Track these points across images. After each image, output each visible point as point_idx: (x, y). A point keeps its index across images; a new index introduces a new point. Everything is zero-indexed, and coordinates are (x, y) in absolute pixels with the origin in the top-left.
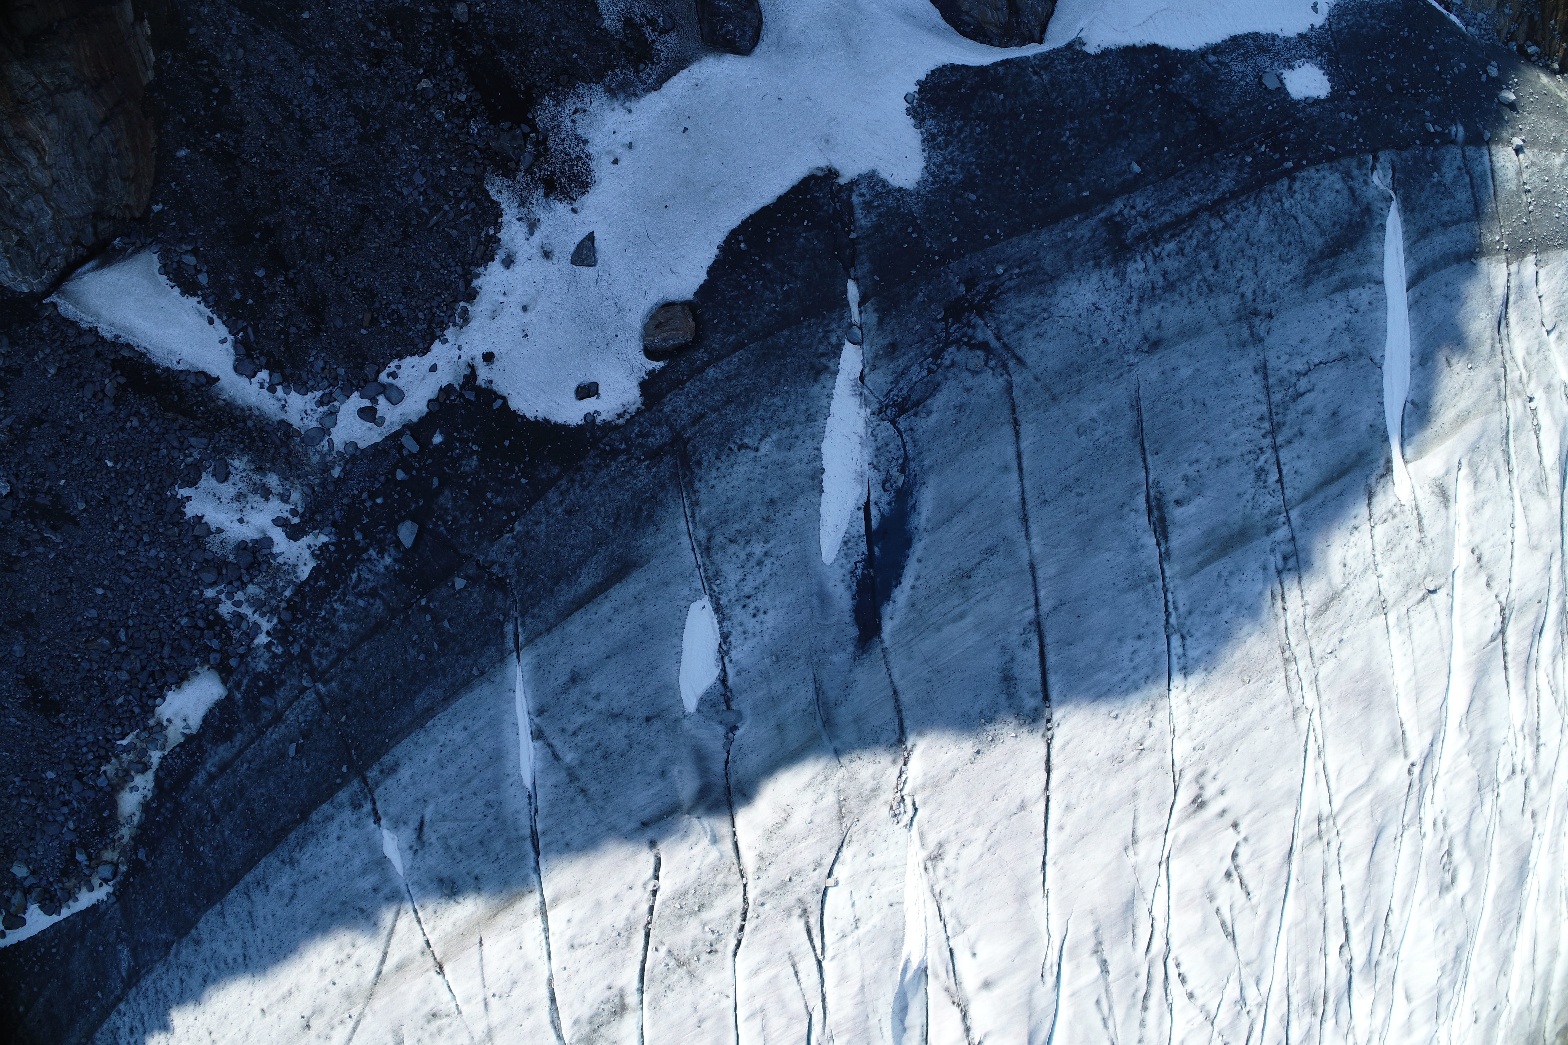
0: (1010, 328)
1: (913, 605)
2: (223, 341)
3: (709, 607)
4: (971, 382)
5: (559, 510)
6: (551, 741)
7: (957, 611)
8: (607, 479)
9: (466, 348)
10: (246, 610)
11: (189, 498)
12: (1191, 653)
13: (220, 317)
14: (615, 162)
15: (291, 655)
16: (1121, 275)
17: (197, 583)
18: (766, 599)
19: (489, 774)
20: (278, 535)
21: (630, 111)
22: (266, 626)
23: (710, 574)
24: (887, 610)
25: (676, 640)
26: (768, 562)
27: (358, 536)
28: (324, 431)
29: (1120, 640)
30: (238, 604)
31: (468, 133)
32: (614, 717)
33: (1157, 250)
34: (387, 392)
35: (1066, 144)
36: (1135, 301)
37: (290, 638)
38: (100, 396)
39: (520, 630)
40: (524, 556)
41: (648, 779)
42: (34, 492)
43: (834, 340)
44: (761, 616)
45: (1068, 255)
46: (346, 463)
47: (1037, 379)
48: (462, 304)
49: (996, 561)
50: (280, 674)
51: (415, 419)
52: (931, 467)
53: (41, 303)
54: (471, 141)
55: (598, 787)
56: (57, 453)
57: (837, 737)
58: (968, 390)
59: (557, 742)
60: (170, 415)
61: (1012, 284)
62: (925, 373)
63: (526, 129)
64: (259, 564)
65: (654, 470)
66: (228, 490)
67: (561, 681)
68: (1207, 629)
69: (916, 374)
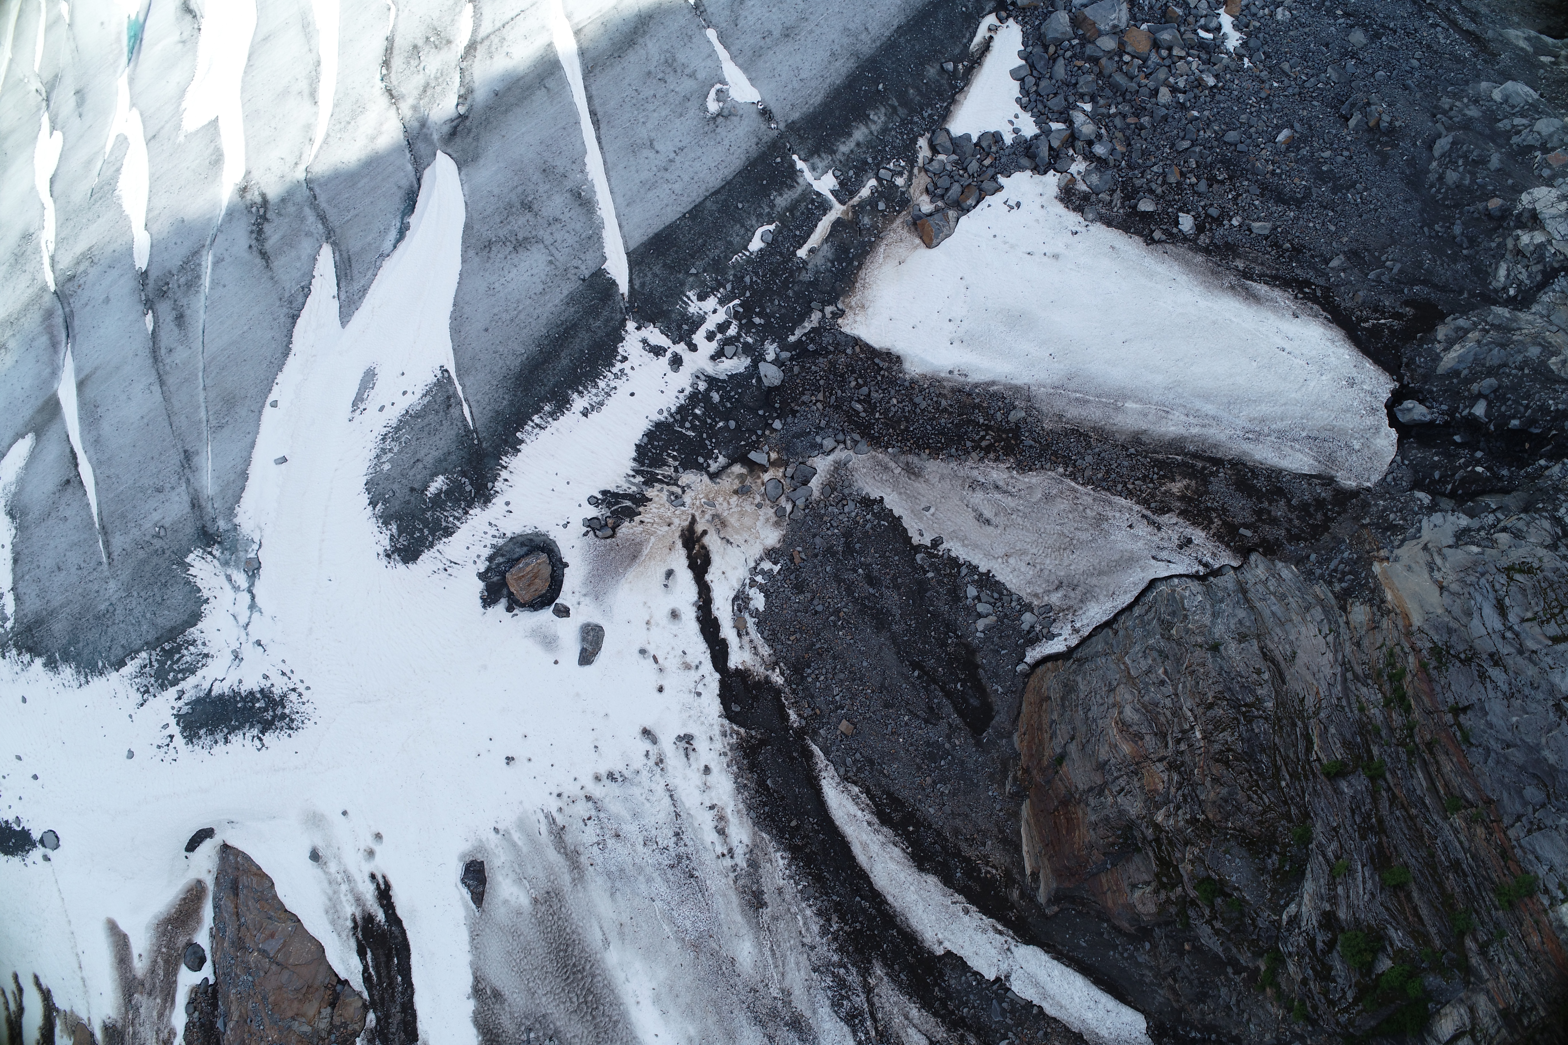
13: (958, 561)
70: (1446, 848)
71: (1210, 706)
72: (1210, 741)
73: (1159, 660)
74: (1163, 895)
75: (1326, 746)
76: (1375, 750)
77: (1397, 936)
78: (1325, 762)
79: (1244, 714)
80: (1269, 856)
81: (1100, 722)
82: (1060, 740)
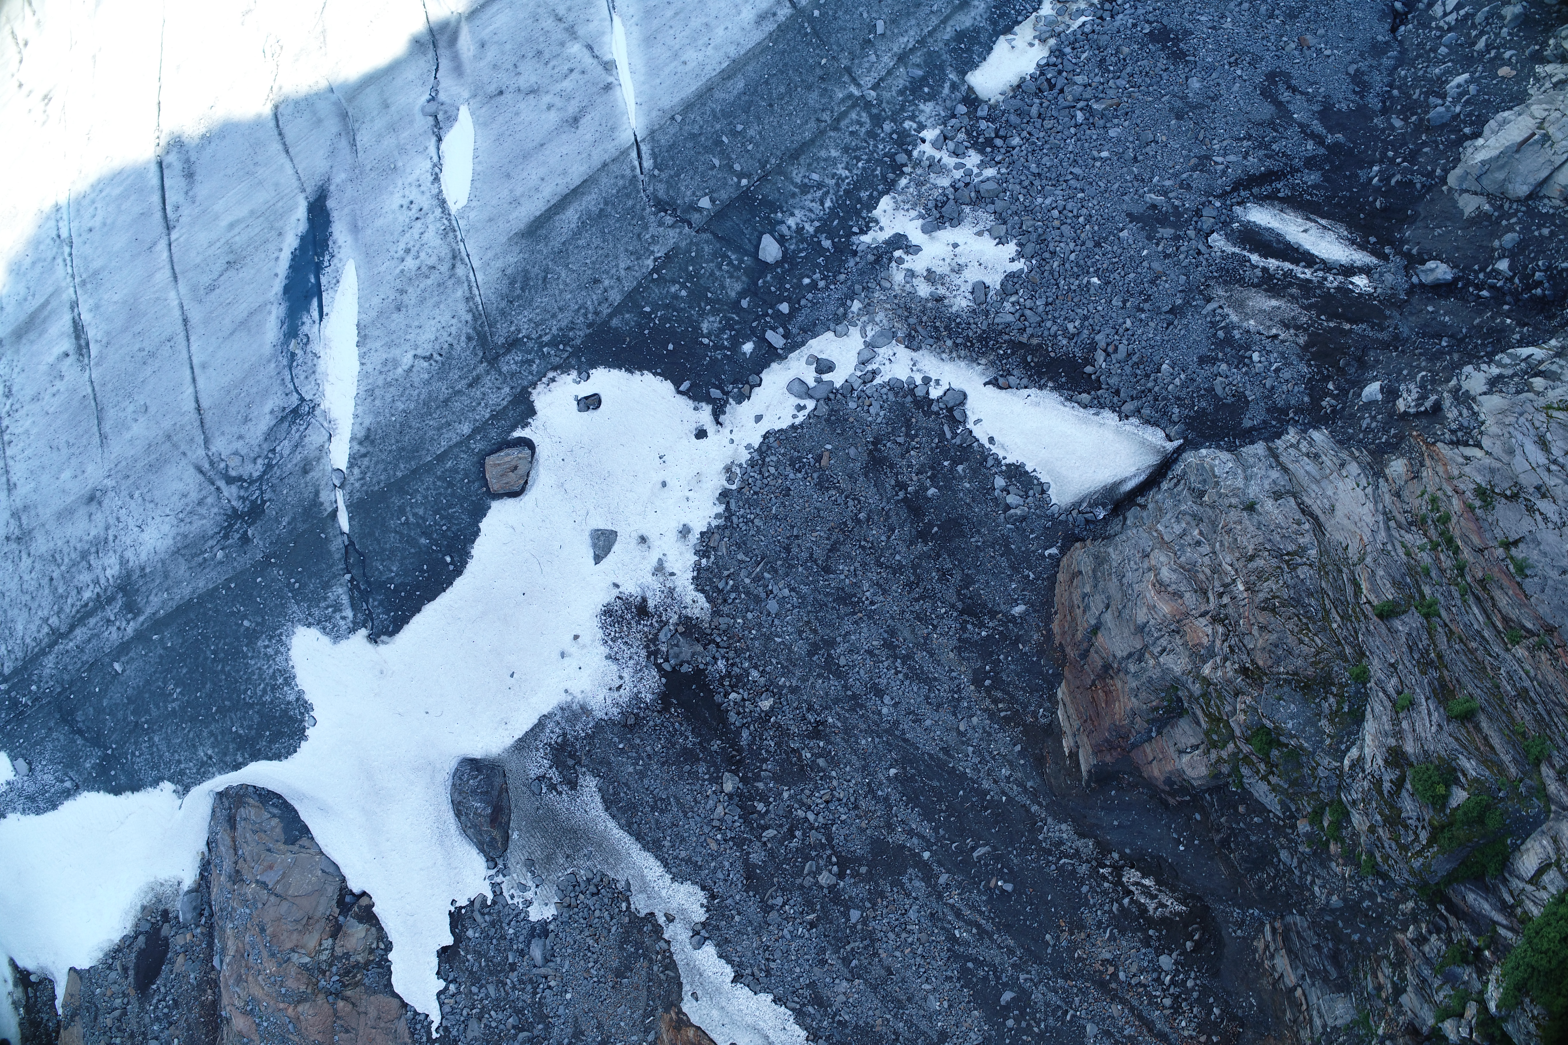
0: (210, 500)
1: (280, 234)
2: (978, 421)
3: (450, 204)
4: (238, 445)
5: (606, 283)
6: (595, 61)
7: (236, 230)
8: (560, 316)
9: (726, 442)
10: (949, 161)
11: (1012, 260)
12: (52, 223)
13: (982, 446)
14: (576, 637)
15: (894, 120)
16: (123, 562)
17: (1001, 181)
18: (401, 219)
19: (656, 23)
20: (916, 236)
21: (566, 691)
22: (927, 149)
23: (451, 235)
24: (302, 227)
25: (479, 168)
26: (401, 253)
27: (827, 244)
28: (871, 346)
29: (104, 224)
30: (958, 166)
31: (727, 660)
32: (533, 91)
33: (97, 590)
34: (804, 389)
35: (176, 686)
36: (111, 538)
37: (895, 136)
38: (1110, 349)
39: (636, 163)
40: (639, 235)
41: (496, 38)
42: (1177, 238)
43: (356, 471)
44: (405, 202)
45: (166, 576)
46: (845, 314)
47: (184, 454)
48: (734, 487)
49: (206, 280)
50: (904, 101)
51: (774, 366)
52: (269, 361)
53: (1185, 438)
54: (723, 651)
55: (544, 25)
56: (1152, 282)
57: (335, 104)
58: (241, 437)
59: (588, 60)
60: (1035, 341)
61: (211, 543)
62: (278, 449)
63: (667, 667)
64: (936, 207)
65: (513, 328)
66: (972, 275)
67: (588, 117)
68: (42, 247)
69: (285, 447)
70: (1511, 678)
71: (1251, 558)
72: (1253, 592)
73: (1193, 523)
74: (1214, 755)
75: (1375, 588)
76: (1427, 590)
77: (1470, 766)
78: (1376, 603)
79: (1287, 562)
80: (1325, 699)
81: (1136, 586)
82: (1095, 611)
